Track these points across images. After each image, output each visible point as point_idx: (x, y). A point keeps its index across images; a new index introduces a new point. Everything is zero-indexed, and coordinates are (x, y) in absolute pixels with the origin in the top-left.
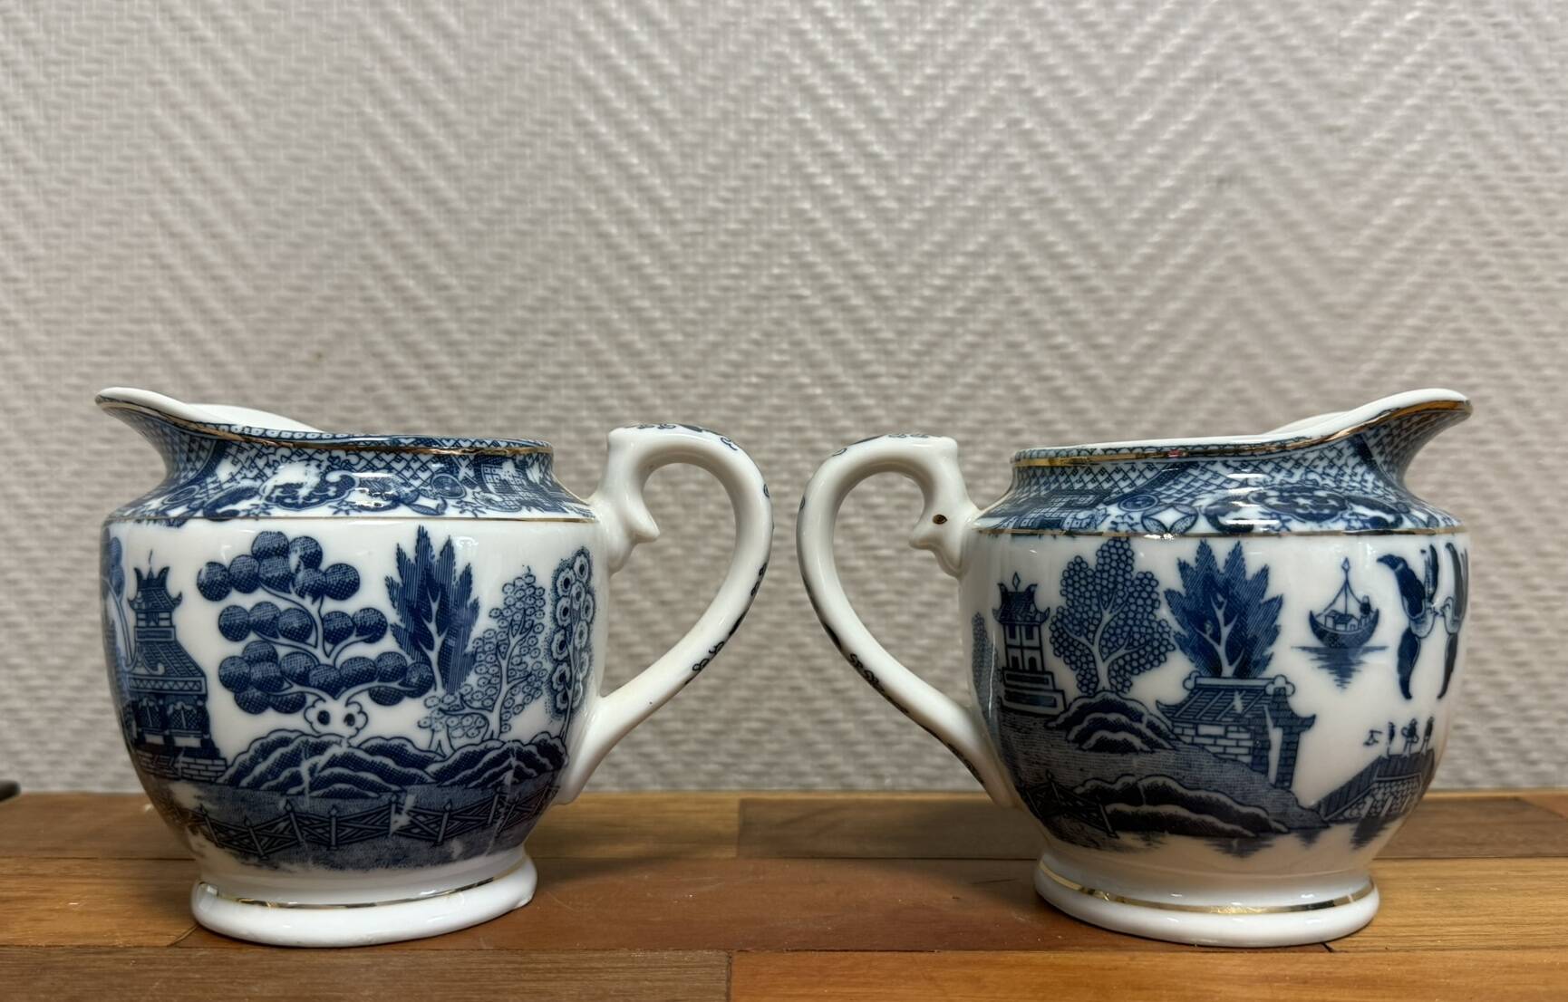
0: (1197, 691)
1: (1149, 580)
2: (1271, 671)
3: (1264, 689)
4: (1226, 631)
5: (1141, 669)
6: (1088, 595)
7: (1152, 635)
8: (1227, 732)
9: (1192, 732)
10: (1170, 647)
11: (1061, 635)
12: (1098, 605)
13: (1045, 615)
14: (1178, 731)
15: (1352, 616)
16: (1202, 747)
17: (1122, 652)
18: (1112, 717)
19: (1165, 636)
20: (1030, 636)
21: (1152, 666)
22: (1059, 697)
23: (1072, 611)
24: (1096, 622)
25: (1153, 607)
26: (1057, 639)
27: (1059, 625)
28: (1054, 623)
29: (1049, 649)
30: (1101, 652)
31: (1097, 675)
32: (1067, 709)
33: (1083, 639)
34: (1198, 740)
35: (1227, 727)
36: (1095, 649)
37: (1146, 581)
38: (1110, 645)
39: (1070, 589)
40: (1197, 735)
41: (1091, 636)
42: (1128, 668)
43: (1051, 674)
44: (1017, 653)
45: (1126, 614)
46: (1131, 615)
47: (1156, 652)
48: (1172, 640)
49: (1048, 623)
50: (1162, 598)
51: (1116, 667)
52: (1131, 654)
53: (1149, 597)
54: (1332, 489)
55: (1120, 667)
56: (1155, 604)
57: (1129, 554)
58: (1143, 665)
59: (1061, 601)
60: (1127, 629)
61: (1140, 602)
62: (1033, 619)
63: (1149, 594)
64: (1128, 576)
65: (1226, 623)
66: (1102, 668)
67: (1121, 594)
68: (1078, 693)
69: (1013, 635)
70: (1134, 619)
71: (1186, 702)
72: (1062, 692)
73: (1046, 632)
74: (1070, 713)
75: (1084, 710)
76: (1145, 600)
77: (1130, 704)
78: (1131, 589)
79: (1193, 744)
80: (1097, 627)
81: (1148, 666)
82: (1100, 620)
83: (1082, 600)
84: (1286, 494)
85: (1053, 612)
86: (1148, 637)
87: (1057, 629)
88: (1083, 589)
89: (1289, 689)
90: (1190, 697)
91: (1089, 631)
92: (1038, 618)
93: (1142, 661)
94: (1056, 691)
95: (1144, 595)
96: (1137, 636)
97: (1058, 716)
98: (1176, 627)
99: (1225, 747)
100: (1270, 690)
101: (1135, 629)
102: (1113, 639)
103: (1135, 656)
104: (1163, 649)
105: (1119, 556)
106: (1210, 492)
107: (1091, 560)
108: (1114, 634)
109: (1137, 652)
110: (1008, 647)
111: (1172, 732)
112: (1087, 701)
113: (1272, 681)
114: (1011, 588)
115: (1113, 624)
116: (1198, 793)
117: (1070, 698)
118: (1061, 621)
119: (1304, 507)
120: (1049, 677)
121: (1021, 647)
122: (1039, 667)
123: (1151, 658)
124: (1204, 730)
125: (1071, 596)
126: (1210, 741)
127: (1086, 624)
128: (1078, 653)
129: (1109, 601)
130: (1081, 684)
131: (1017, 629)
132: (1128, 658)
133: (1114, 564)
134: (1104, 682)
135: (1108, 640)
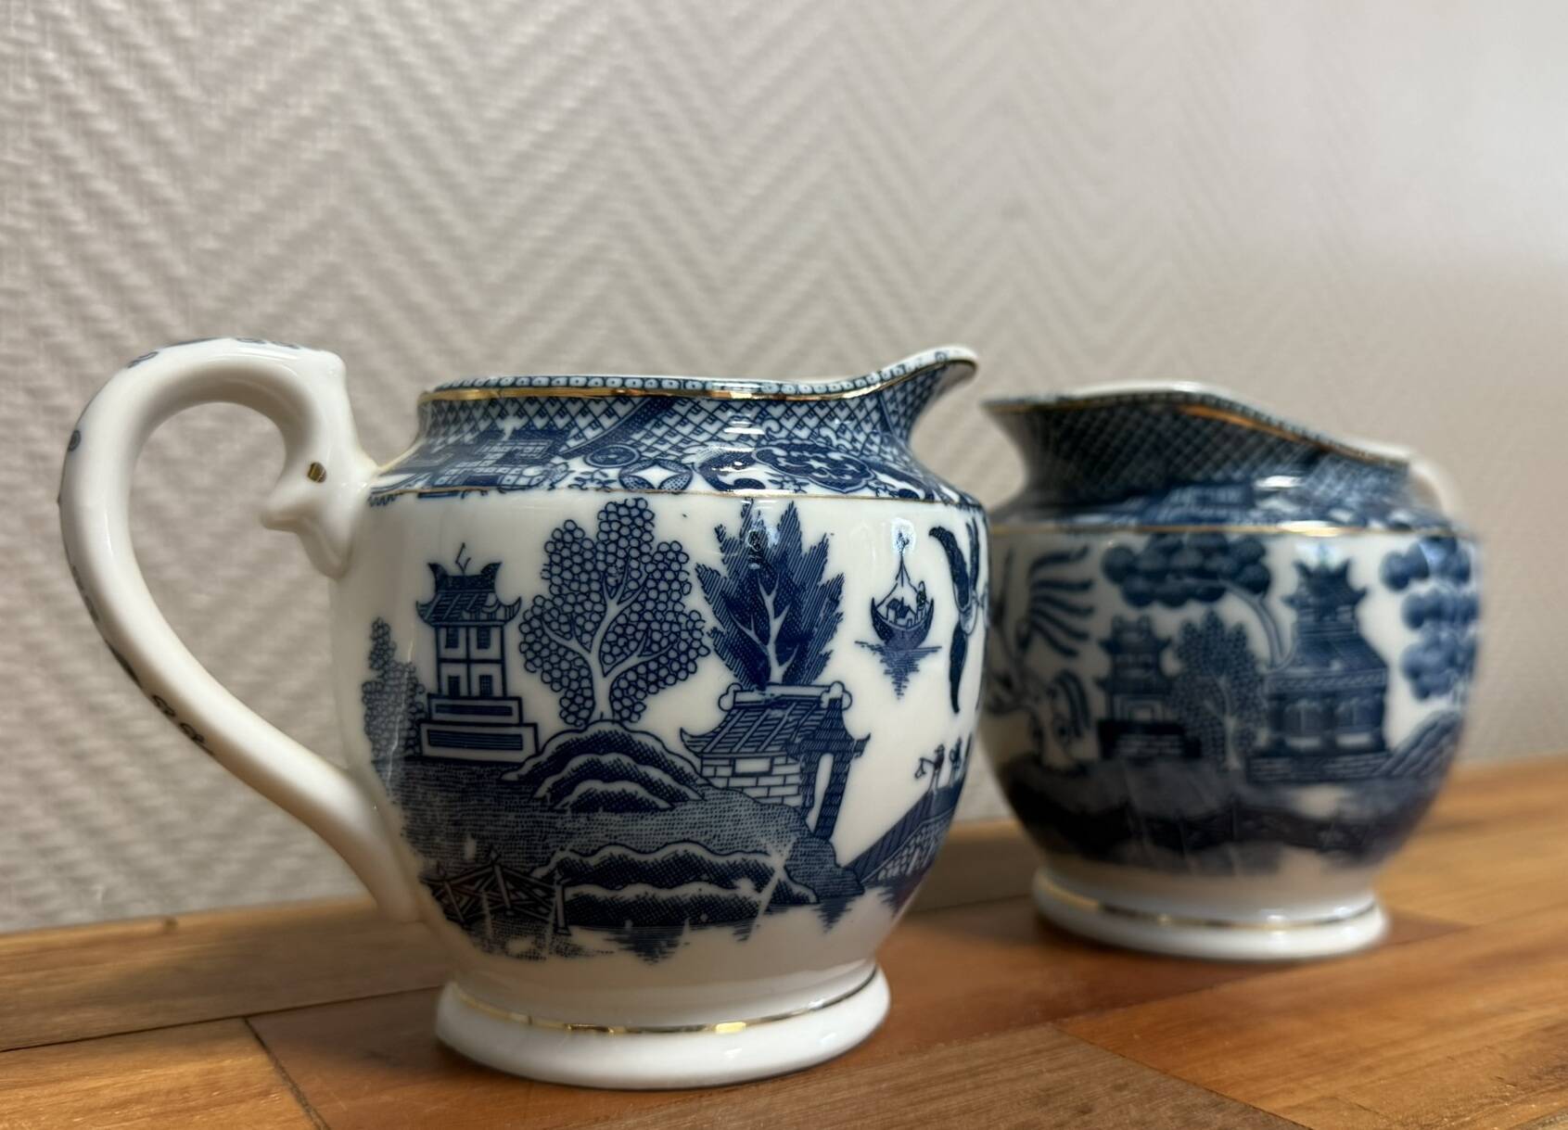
0: (736, 712)
1: (674, 553)
2: (827, 676)
3: (818, 700)
4: (775, 625)
5: (659, 684)
6: (584, 577)
7: (678, 634)
8: (772, 766)
9: (726, 772)
10: (703, 651)
11: (538, 640)
12: (600, 592)
13: (512, 609)
14: (708, 772)
15: (909, 608)
16: (741, 790)
17: (633, 661)
18: (608, 759)
19: (697, 635)
20: (484, 644)
21: (677, 679)
22: (527, 734)
23: (558, 602)
24: (595, 618)
25: (681, 591)
26: (530, 645)
27: (536, 623)
28: (528, 622)
29: (515, 661)
30: (602, 660)
31: (592, 698)
32: (538, 752)
33: (574, 644)
34: (735, 782)
35: (772, 759)
36: (593, 659)
37: (671, 555)
38: (616, 651)
39: (556, 570)
40: (735, 775)
41: (586, 638)
42: (642, 684)
43: (519, 700)
44: (459, 670)
45: (643, 604)
46: (650, 605)
47: (683, 659)
48: (708, 641)
49: (518, 619)
50: (693, 578)
51: (623, 684)
52: (646, 664)
53: (676, 579)
54: (848, 452)
55: (630, 684)
56: (684, 588)
57: (647, 515)
58: (664, 680)
59: (542, 588)
60: (642, 626)
61: (663, 586)
62: (491, 617)
63: (676, 573)
64: (645, 549)
65: (777, 614)
66: (602, 686)
67: (635, 574)
68: (560, 726)
69: (452, 643)
70: (654, 612)
71: (721, 727)
72: (535, 726)
73: (513, 635)
74: (543, 758)
75: (565, 753)
76: (670, 583)
77: (637, 738)
78: (650, 568)
79: (727, 788)
80: (597, 625)
81: (671, 680)
82: (602, 615)
83: (575, 586)
84: (794, 454)
85: (527, 604)
86: (673, 637)
87: (532, 631)
88: (576, 569)
89: (846, 702)
90: (726, 721)
91: (584, 631)
92: (501, 614)
93: (663, 673)
94: (521, 724)
95: (669, 575)
96: (656, 636)
97: (521, 765)
98: (711, 622)
99: (769, 787)
100: (826, 699)
101: (655, 626)
102: (621, 642)
103: (653, 666)
104: (692, 654)
105: (633, 519)
106: (702, 444)
107: (590, 526)
108: (624, 635)
109: (656, 660)
110: (440, 661)
111: (701, 775)
112: (574, 736)
113: (828, 688)
114: (453, 570)
115: (622, 620)
116: (732, 859)
117: (545, 734)
118: (540, 618)
119: (820, 470)
120: (514, 705)
121: (468, 661)
122: (497, 691)
123: (675, 666)
124: (743, 766)
125: (557, 580)
126: (750, 782)
127: (580, 621)
128: (565, 665)
129: (618, 585)
130: (565, 713)
131: (462, 633)
132: (642, 670)
133: (625, 531)
134: (603, 705)
135: (612, 644)
